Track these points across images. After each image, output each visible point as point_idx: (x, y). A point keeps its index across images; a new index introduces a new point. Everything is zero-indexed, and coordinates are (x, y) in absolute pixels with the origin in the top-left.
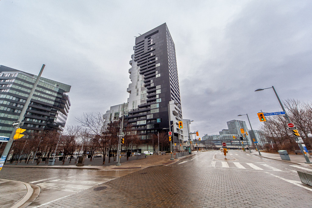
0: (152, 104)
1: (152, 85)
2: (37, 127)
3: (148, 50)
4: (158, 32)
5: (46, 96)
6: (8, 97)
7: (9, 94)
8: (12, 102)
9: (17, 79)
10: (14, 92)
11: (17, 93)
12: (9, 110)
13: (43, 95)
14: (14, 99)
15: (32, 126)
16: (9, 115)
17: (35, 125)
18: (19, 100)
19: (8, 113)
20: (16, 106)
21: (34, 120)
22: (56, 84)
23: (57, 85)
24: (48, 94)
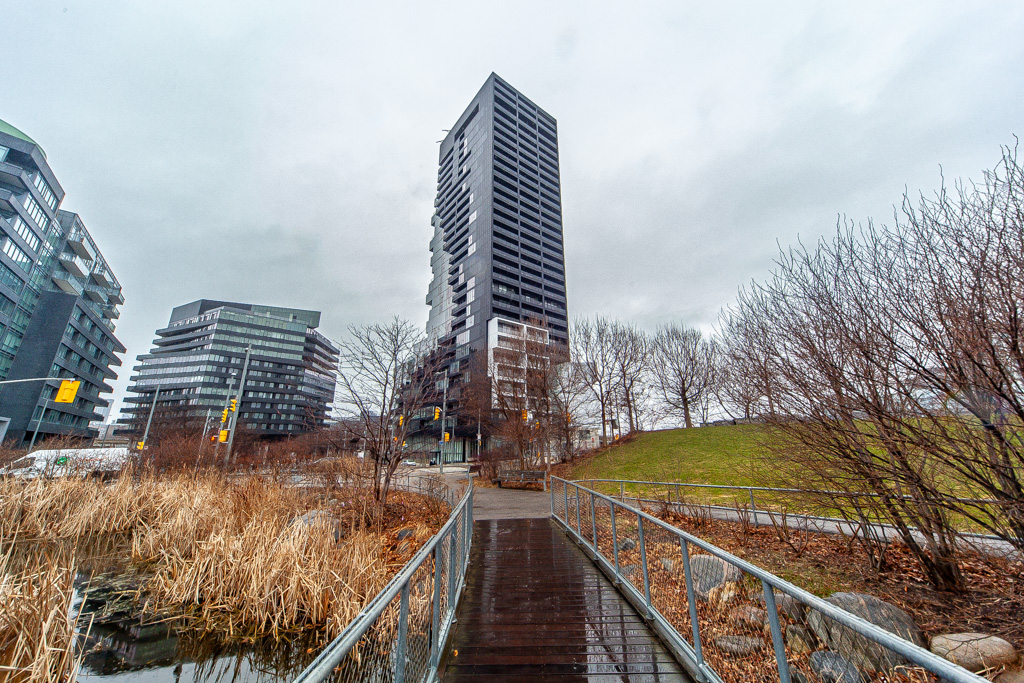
0: (459, 333)
1: (461, 281)
2: (268, 407)
3: (460, 174)
4: (476, 110)
5: (273, 345)
6: (212, 358)
7: (212, 352)
8: (219, 365)
9: (221, 321)
10: (219, 347)
11: (225, 348)
12: (217, 380)
13: (267, 344)
14: (222, 359)
15: (259, 406)
16: (219, 390)
17: (263, 403)
18: (230, 361)
19: (218, 386)
20: (227, 371)
21: (261, 394)
22: (291, 316)
23: (294, 317)
24: (276, 340)
